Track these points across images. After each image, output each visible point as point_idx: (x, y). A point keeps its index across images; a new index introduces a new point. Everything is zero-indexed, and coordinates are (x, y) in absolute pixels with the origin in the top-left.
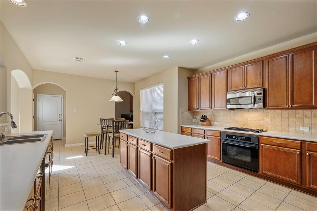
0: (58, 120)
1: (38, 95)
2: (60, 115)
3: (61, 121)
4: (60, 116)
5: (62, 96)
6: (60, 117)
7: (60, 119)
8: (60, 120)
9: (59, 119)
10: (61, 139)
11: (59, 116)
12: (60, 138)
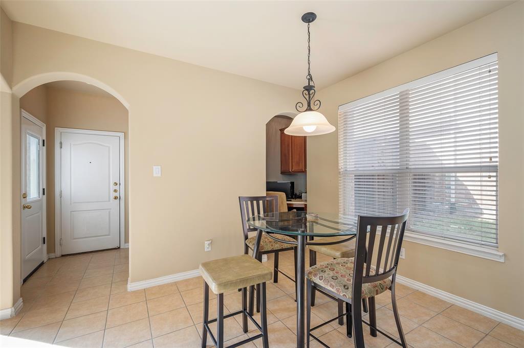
0: (112, 197)
1: (58, 131)
2: (116, 184)
3: (118, 200)
4: (117, 187)
5: (122, 135)
6: (115, 191)
7: (117, 194)
8: (116, 198)
9: (114, 194)
10: (119, 248)
11: (113, 187)
12: (116, 245)
